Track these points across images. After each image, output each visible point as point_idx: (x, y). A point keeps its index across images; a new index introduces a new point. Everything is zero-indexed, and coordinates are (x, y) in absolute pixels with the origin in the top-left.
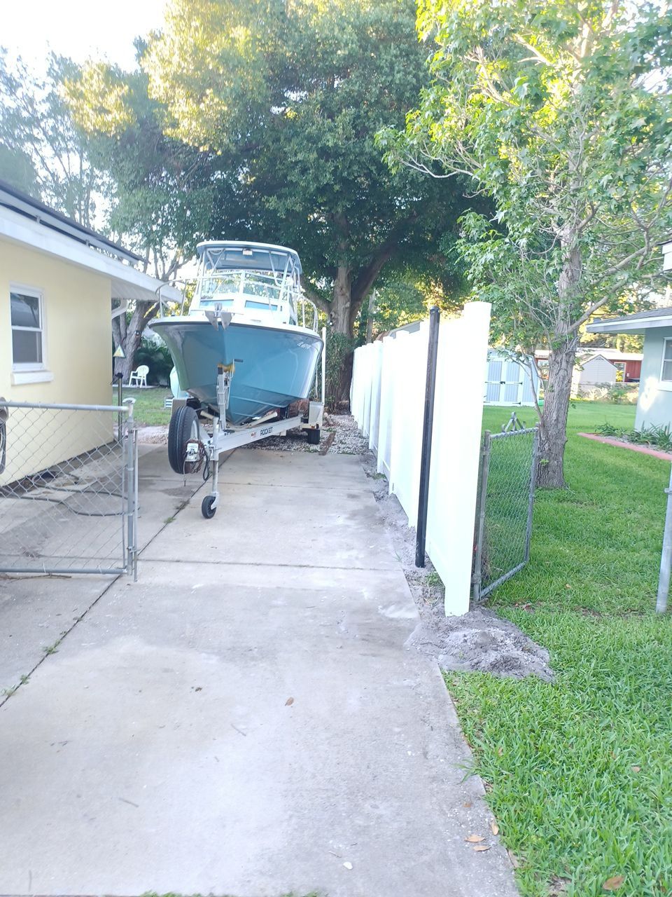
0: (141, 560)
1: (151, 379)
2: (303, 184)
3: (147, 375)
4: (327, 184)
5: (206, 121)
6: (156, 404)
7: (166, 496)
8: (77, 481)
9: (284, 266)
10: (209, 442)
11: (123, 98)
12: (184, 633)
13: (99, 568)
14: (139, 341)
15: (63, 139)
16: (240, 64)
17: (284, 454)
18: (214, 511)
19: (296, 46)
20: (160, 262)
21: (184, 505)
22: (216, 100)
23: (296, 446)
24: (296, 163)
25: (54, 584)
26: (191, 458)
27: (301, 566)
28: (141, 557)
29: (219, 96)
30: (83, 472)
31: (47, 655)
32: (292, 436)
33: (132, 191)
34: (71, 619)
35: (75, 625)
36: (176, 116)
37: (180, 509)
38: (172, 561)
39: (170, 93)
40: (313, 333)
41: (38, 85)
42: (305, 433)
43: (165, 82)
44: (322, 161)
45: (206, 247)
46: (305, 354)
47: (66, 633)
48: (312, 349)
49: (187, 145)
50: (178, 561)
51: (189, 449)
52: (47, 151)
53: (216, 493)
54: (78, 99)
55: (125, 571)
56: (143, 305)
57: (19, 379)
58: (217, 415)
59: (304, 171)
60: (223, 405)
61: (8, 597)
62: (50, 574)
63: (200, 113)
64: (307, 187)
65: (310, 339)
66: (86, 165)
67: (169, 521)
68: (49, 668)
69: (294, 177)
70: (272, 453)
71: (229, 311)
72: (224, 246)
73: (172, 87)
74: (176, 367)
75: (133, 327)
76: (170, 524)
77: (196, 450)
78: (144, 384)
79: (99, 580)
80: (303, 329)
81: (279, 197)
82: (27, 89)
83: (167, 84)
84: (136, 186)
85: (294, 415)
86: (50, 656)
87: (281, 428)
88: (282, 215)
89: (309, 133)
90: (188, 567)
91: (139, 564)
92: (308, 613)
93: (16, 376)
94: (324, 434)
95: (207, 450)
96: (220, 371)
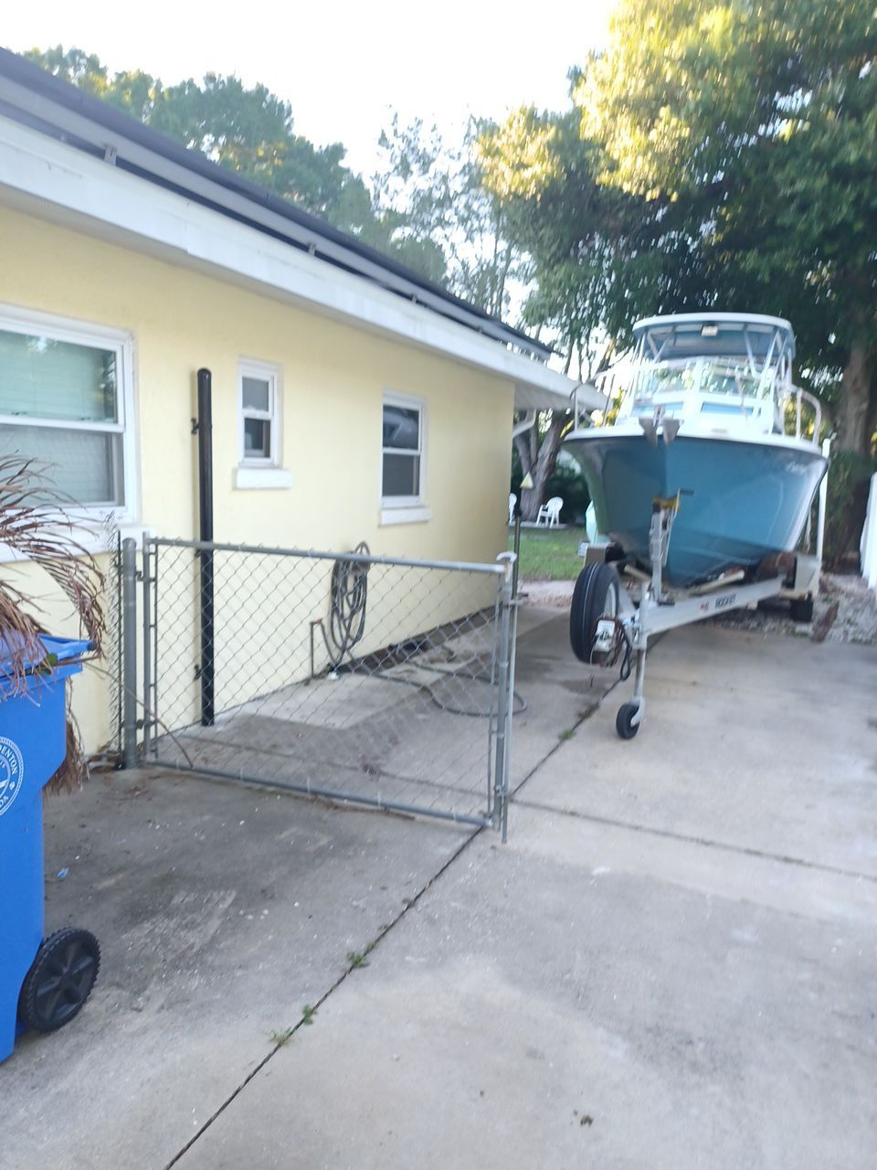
0: (517, 802)
1: (565, 516)
2: (801, 227)
3: (560, 512)
4: (843, 222)
5: (658, 156)
6: (568, 550)
7: (565, 693)
8: (451, 658)
9: (767, 348)
10: (633, 619)
11: (549, 145)
12: (569, 971)
13: (454, 812)
14: (553, 466)
15: (478, 217)
16: (713, 62)
17: (752, 635)
18: (637, 726)
19: (803, 20)
20: (586, 361)
21: (592, 709)
22: (674, 121)
23: (770, 624)
24: (792, 197)
25: (387, 829)
26: (603, 645)
27: (787, 860)
28: (519, 797)
29: (678, 115)
30: (460, 645)
31: (351, 969)
32: (768, 608)
33: (553, 268)
34: (399, 901)
35: (403, 913)
36: (616, 157)
37: (583, 717)
38: (564, 813)
39: (610, 124)
40: (811, 447)
41: (452, 157)
42: (787, 604)
43: (603, 111)
44: (836, 188)
45: (647, 329)
46: (795, 481)
47: (388, 929)
48: (809, 472)
49: (629, 193)
50: (573, 814)
51: (600, 630)
52: (458, 234)
53: (641, 700)
54: (493, 156)
55: (490, 823)
56: (561, 419)
57: (388, 517)
58: (649, 572)
59: (804, 208)
60: (658, 558)
61: (324, 841)
62: (387, 810)
63: (650, 146)
64: (806, 233)
65: (805, 458)
66: (503, 245)
67: (566, 736)
68: (347, 999)
69: (785, 219)
70: (732, 634)
71: (675, 418)
72: (674, 325)
73: (614, 116)
74: (594, 505)
75: (547, 449)
76: (568, 743)
77: (611, 632)
78: (555, 522)
79: (451, 830)
80: (796, 442)
81: (762, 253)
82: (440, 165)
83: (607, 114)
84: (558, 261)
85: (769, 575)
86: (356, 972)
87: (749, 597)
88: (765, 277)
89: (817, 148)
90: (589, 829)
91: (513, 810)
92: (806, 976)
93: (384, 514)
94: (820, 608)
95: (630, 634)
96: (657, 509)
